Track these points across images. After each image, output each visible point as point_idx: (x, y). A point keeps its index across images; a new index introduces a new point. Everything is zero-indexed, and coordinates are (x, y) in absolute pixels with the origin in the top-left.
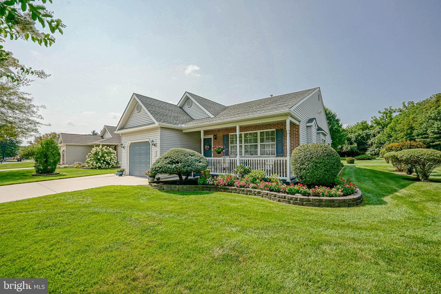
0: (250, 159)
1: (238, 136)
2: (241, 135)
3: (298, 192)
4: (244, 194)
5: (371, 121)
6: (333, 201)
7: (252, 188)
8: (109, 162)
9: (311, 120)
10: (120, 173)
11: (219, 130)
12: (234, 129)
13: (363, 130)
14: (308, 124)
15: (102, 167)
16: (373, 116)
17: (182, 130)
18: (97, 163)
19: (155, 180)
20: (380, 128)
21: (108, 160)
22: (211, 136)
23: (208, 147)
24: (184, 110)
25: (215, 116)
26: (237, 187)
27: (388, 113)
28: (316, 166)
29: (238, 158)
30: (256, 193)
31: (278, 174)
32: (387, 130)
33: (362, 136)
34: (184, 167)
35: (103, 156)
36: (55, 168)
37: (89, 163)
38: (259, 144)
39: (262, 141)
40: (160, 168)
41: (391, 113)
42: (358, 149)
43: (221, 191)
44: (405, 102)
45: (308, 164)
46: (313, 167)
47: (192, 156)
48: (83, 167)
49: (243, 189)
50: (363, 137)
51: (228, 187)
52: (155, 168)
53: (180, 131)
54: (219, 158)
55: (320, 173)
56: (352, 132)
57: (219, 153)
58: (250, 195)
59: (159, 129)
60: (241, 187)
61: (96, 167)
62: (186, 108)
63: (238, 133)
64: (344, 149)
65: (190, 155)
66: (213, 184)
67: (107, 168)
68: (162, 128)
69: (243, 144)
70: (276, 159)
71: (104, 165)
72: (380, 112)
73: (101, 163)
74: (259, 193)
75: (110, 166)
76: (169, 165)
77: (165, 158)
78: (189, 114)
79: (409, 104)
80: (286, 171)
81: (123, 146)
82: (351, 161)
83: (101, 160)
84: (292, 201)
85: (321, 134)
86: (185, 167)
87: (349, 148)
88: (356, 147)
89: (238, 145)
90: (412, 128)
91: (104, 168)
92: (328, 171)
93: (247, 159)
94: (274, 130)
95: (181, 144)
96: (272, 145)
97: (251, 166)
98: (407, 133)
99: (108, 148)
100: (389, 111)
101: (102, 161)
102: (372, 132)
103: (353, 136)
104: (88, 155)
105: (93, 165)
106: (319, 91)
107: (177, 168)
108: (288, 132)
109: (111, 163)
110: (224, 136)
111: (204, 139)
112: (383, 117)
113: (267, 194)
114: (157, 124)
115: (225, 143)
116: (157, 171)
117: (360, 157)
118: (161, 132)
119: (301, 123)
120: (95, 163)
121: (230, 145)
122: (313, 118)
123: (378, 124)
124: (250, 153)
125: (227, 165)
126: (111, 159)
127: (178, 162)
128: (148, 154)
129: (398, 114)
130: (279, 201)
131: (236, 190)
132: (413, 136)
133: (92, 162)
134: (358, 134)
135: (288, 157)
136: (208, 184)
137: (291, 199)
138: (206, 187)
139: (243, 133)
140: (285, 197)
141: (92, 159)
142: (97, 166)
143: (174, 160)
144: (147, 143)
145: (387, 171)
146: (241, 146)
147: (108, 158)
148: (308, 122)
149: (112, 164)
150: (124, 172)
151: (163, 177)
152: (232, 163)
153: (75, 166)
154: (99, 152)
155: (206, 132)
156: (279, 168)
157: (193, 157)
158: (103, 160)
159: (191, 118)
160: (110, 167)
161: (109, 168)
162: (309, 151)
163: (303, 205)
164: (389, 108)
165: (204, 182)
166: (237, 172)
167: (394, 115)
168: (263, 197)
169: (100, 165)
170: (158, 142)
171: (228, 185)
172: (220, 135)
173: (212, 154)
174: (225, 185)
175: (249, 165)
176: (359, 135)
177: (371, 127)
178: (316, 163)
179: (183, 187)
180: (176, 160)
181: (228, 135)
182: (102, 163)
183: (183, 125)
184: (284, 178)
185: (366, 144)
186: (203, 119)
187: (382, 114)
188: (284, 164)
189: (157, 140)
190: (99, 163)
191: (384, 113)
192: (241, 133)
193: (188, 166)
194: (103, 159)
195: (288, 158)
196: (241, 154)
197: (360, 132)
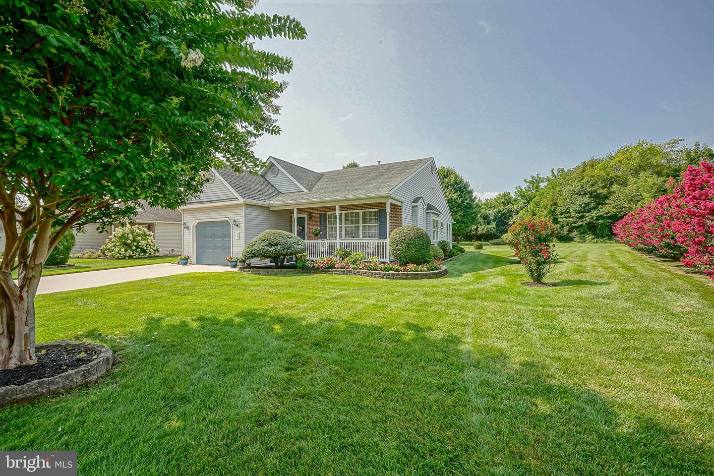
0: (350, 241)
1: (338, 217)
2: (341, 215)
3: (391, 269)
4: (344, 274)
5: (515, 193)
6: (417, 274)
7: (352, 269)
8: (145, 248)
9: (417, 200)
10: (185, 262)
11: (316, 209)
12: (333, 208)
13: (505, 204)
14: (414, 204)
15: (134, 257)
16: (518, 186)
17: (269, 208)
18: (126, 251)
19: (246, 265)
20: (524, 203)
21: (143, 245)
22: (305, 215)
23: (301, 228)
24: (267, 180)
25: (310, 191)
26: (338, 268)
27: (535, 182)
28: (408, 247)
29: (338, 241)
30: (355, 272)
31: (378, 256)
32: (531, 205)
33: (503, 212)
34: (283, 250)
35: (134, 240)
36: (68, 257)
37: (113, 250)
38: (361, 225)
39: (364, 221)
40: (258, 251)
41: (539, 183)
42: (497, 230)
43: (322, 273)
44: (553, 169)
45: (402, 245)
46: (406, 248)
47: (290, 238)
48: (100, 257)
49: (344, 270)
50: (504, 214)
51: (329, 269)
52: (252, 251)
53: (266, 208)
54: (316, 241)
55: (412, 253)
56: (491, 208)
57: (316, 235)
58: (350, 275)
59: (242, 207)
60: (342, 268)
61: (125, 256)
62: (270, 177)
63: (338, 213)
64: (480, 231)
65: (288, 237)
66: (314, 267)
67: (141, 258)
68: (246, 205)
69: (343, 225)
70: (379, 241)
71: (138, 253)
72: (525, 181)
73: (133, 251)
74: (359, 272)
75: (147, 254)
76: (268, 248)
77: (262, 241)
78: (275, 186)
79: (558, 172)
80: (386, 253)
81: (186, 225)
82: (479, 246)
83: (132, 246)
84: (385, 276)
85: (432, 214)
86: (285, 249)
87: (485, 230)
88: (494, 228)
89: (338, 226)
90: (556, 204)
91: (137, 258)
92: (418, 251)
93: (348, 241)
94: (377, 210)
95: (269, 224)
96: (375, 226)
97: (351, 249)
98: (551, 210)
99: (141, 227)
100: (537, 180)
101: (134, 248)
102: (515, 208)
103: (491, 213)
104: (109, 238)
105: (120, 254)
106: (433, 161)
107: (276, 250)
108: (388, 214)
109: (148, 251)
110: (320, 215)
111: (298, 218)
112: (530, 188)
113: (366, 273)
114: (241, 200)
115: (322, 223)
116: (254, 254)
117: (495, 241)
118: (245, 210)
119: (404, 203)
120: (123, 250)
121: (328, 226)
122: (420, 198)
123: (523, 197)
124: (351, 236)
125: (325, 249)
126: (147, 245)
127: (276, 245)
128: (227, 236)
129: (546, 184)
130: (375, 277)
131: (336, 271)
132: (557, 215)
133: (117, 249)
134: (497, 211)
135: (388, 239)
136: (308, 267)
137: (385, 274)
138: (306, 270)
139: (343, 213)
140: (380, 273)
141: (117, 244)
142: (127, 255)
143: (272, 242)
144: (226, 224)
145: (506, 257)
146: (341, 227)
147: (143, 243)
148: (414, 202)
149: (150, 251)
150: (189, 260)
151: (255, 262)
152: (331, 247)
153: (86, 256)
154: (128, 234)
155: (300, 211)
156: (380, 251)
157: (291, 240)
158: (135, 246)
159: (278, 190)
160: (146, 256)
161: (144, 258)
162: (404, 233)
163: (394, 279)
164: (536, 176)
165: (304, 265)
166: (337, 255)
167: (542, 185)
168: (361, 275)
169: (132, 253)
170: (242, 223)
171: (329, 268)
172: (316, 214)
173: (306, 237)
174: (326, 268)
175: (349, 247)
176: (500, 211)
177: (515, 200)
178: (408, 244)
179: (281, 271)
180: (275, 242)
181: (326, 214)
182: (135, 250)
183: (272, 202)
184: (384, 260)
185: (507, 223)
186: (295, 194)
187: (528, 184)
188: (384, 247)
189: (240, 220)
190: (129, 251)
191: (531, 182)
192: (341, 212)
193: (288, 249)
194: (135, 244)
195: (388, 241)
196: (341, 237)
197: (501, 207)
